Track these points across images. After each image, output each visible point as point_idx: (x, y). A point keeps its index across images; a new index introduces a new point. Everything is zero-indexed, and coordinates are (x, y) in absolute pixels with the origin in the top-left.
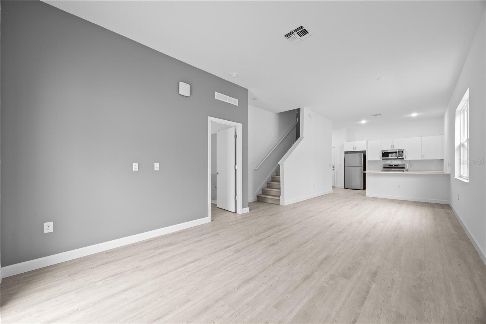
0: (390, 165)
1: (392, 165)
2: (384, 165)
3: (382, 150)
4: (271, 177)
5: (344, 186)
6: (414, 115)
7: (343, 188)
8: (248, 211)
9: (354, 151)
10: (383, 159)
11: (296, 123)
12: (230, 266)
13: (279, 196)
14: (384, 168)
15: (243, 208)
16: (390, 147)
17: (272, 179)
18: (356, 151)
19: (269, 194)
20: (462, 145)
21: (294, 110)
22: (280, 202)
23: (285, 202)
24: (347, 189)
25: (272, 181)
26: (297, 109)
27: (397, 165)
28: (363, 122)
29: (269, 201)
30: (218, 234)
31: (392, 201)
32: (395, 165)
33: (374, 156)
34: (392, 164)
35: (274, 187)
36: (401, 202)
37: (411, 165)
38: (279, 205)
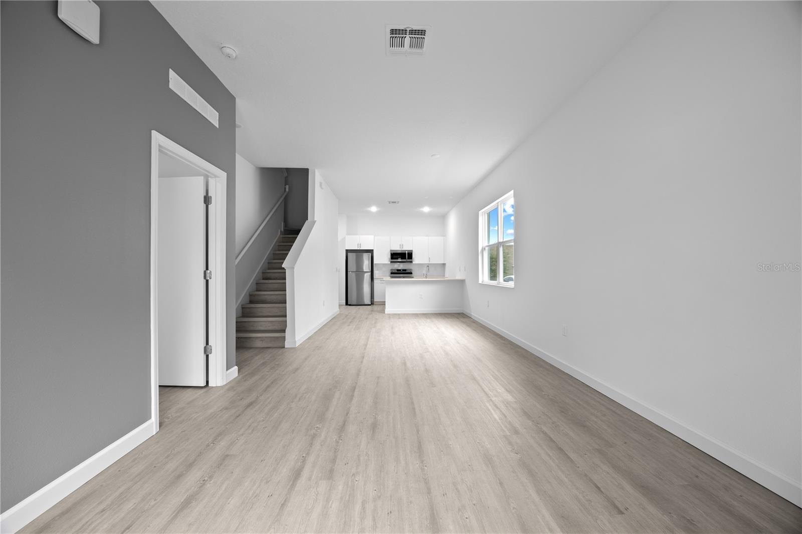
0: (398, 270)
1: (400, 270)
2: (391, 270)
3: (391, 250)
4: (248, 294)
5: (345, 302)
6: (426, 209)
7: (343, 305)
8: (236, 374)
9: (359, 249)
10: (391, 262)
11: (285, 194)
12: (362, 519)
13: (284, 331)
14: (392, 273)
15: (227, 370)
16: (399, 247)
17: (250, 299)
18: (361, 249)
19: (252, 328)
20: (483, 249)
21: (281, 168)
22: (286, 342)
23: (296, 339)
24: (350, 305)
25: (250, 301)
26: (286, 168)
27: (405, 270)
28: (374, 209)
29: (259, 344)
30: (227, 456)
31: (416, 315)
32: (404, 270)
33: (382, 258)
34: (399, 268)
35: (260, 314)
36: (426, 315)
37: (429, 269)
38: (284, 347)
